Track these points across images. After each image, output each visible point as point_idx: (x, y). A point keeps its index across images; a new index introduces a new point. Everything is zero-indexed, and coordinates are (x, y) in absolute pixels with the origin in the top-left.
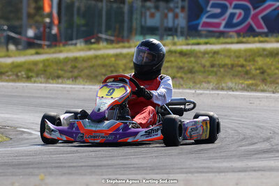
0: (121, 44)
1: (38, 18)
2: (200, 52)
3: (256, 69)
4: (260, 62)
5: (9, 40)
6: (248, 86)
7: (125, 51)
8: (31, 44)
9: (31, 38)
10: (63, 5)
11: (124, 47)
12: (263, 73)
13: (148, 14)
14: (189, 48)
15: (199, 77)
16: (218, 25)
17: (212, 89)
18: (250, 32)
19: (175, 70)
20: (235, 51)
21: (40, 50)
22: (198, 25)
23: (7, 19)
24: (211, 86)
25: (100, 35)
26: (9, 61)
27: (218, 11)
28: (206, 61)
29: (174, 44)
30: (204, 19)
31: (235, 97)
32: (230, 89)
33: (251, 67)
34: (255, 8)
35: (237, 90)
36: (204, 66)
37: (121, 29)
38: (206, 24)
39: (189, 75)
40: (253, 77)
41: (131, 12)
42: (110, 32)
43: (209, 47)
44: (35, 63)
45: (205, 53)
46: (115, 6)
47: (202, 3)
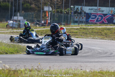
0: (67, 26)
1: (45, 18)
3: (104, 33)
4: (105, 31)
5: (37, 24)
6: (101, 38)
7: (68, 28)
8: (43, 25)
9: (43, 23)
10: (52, 14)
11: (68, 27)
12: (106, 34)
13: (75, 17)
14: (86, 27)
15: (88, 35)
16: (94, 21)
18: (103, 23)
19: (82, 33)
20: (99, 28)
21: (45, 27)
22: (88, 21)
23: (37, 18)
24: (91, 38)
25: (62, 23)
26: (36, 30)
27: (94, 17)
28: (90, 31)
29: (82, 26)
30: (90, 19)
31: (98, 41)
33: (103, 33)
34: (104, 17)
35: (98, 39)
37: (68, 21)
38: (91, 21)
39: (86, 35)
40: (103, 36)
41: (71, 17)
42: (64, 22)
43: (91, 27)
44: (43, 31)
45: (90, 29)
46: (66, 15)
47: (89, 14)
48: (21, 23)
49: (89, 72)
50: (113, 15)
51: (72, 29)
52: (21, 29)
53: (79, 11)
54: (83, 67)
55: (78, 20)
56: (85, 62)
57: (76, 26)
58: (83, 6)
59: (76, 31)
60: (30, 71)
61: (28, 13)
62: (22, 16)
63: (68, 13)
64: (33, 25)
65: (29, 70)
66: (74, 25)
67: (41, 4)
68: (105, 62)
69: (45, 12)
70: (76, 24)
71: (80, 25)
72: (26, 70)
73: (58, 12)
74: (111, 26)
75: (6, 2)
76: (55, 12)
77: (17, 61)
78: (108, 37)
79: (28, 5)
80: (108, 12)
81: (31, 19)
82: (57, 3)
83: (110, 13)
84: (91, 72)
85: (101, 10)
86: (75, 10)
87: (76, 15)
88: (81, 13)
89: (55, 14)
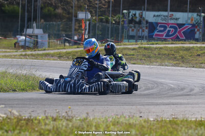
1: (80, 31)
2: (154, 48)
3: (179, 56)
4: (181, 53)
5: (66, 41)
6: (175, 64)
8: (76, 43)
9: (75, 40)
10: (91, 25)
12: (182, 58)
13: (130, 30)
14: (148, 46)
15: (153, 60)
16: (162, 35)
17: (158, 65)
18: (177, 39)
19: (142, 56)
20: (170, 48)
21: (79, 46)
22: (153, 35)
23: (65, 31)
24: (158, 64)
25: (108, 39)
26: (64, 51)
27: (163, 29)
28: (156, 52)
29: (142, 44)
30: (156, 33)
31: (169, 69)
32: (166, 65)
33: (177, 55)
34: (179, 28)
35: (169, 66)
36: (155, 55)
37: (118, 36)
38: (157, 35)
39: (148, 59)
40: (178, 60)
41: (123, 28)
42: (112, 38)
43: (158, 46)
44: (77, 52)
45: (156, 48)
46: (115, 26)
47: (155, 25)
48: (39, 40)
49: (154, 121)
50: (194, 26)
51: (125, 49)
52: (38, 50)
53: (137, 20)
54: (144, 113)
55: (135, 34)
56: (146, 105)
57: (132, 45)
58: (144, 10)
59: (132, 52)
60: (55, 120)
61: (51, 23)
62: (41, 28)
63: (119, 22)
64: (58, 42)
65: (53, 117)
66: (128, 43)
67: (72, 7)
68: (181, 104)
69: (79, 21)
70: (133, 41)
71: (139, 42)
72: (47, 118)
73: (101, 20)
74: (190, 44)
75: (13, 4)
76: (96, 20)
77: (31, 103)
78: (187, 62)
79: (51, 9)
80: (187, 21)
81: (55, 32)
82: (99, 6)
83: (189, 22)
84: (158, 121)
85: (174, 17)
86: (131, 17)
87: (131, 25)
88: (140, 23)
89: (97, 25)
